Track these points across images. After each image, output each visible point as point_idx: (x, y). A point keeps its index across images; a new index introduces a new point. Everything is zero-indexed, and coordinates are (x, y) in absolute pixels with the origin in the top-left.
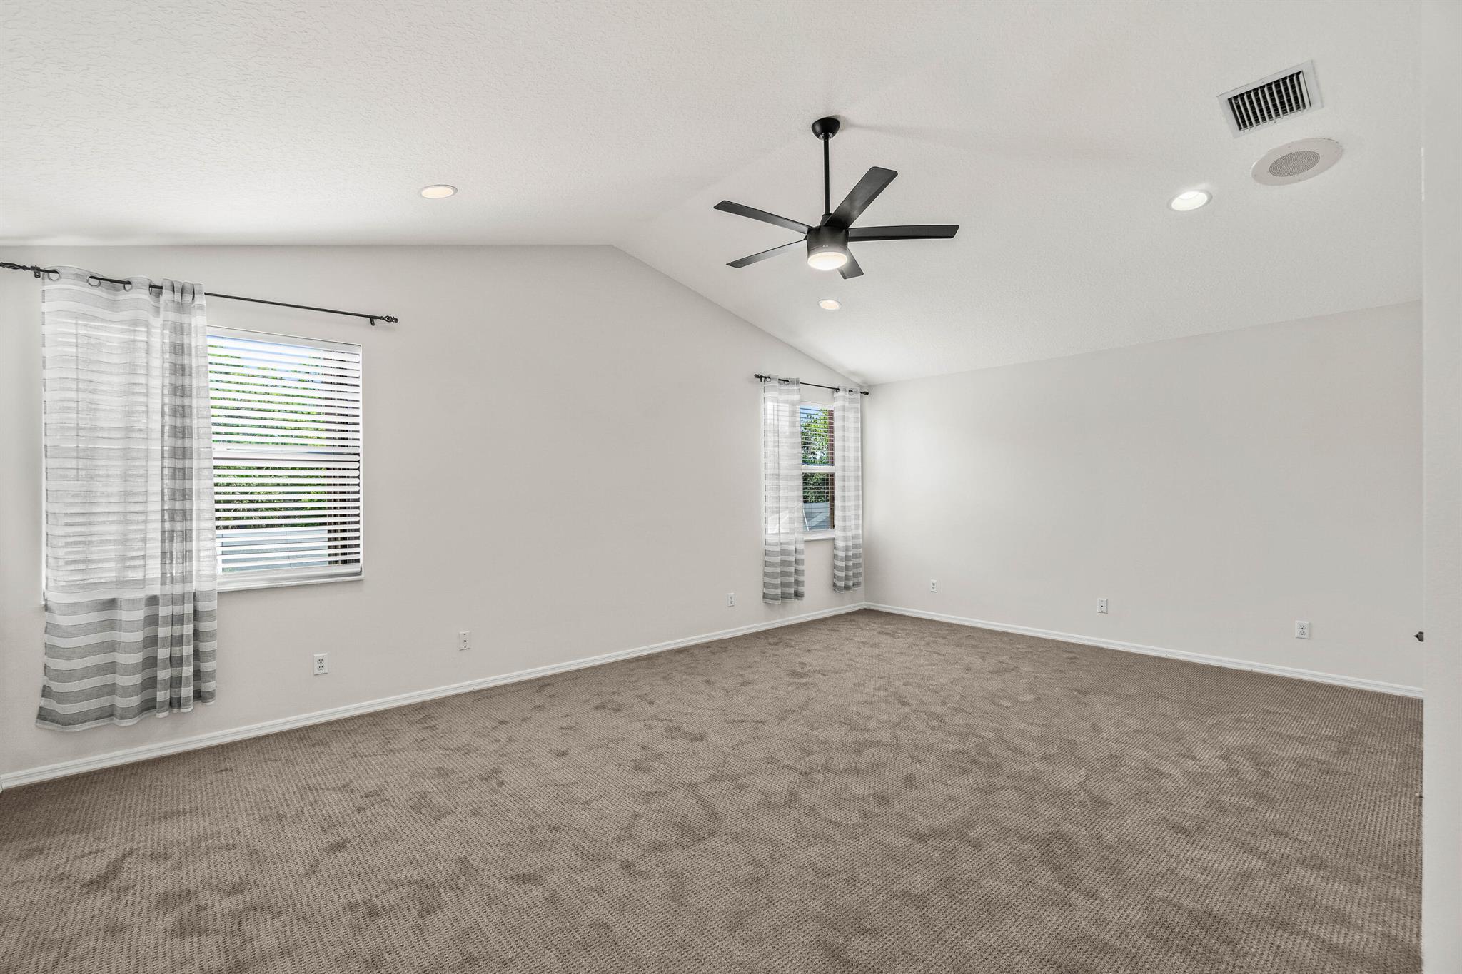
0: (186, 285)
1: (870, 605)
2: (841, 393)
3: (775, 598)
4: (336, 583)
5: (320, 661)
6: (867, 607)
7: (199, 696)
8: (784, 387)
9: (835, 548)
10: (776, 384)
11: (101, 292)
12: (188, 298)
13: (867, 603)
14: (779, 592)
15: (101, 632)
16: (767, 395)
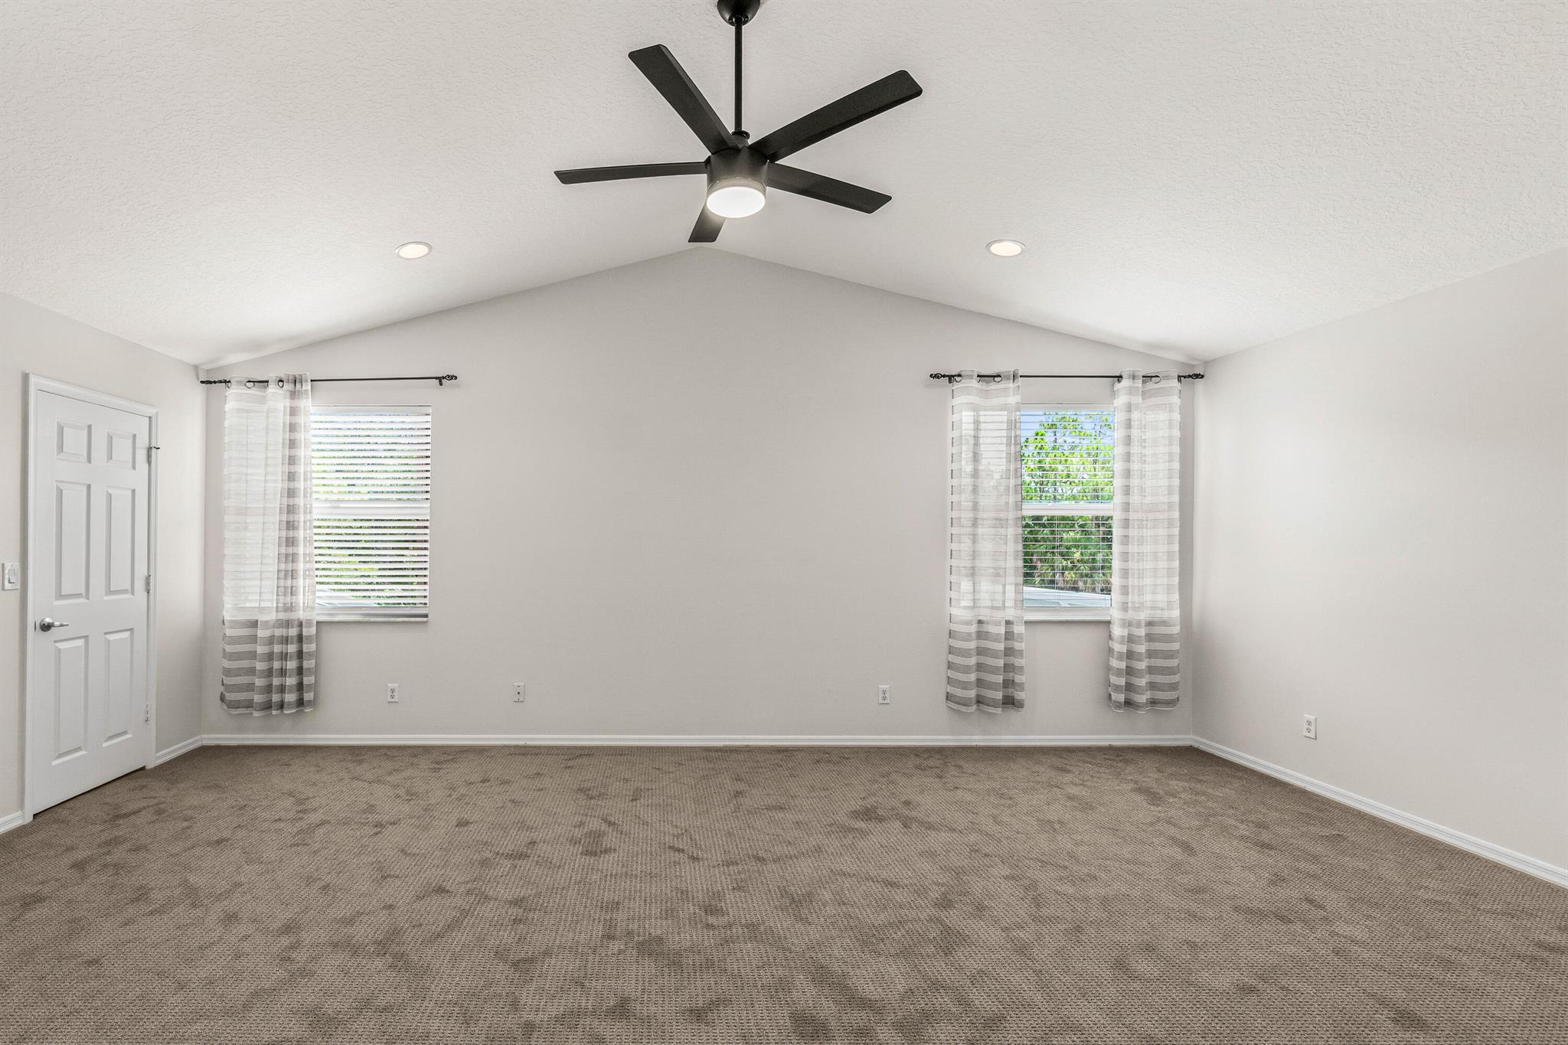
0: (297, 376)
1: (1201, 743)
2: (1125, 383)
3: (965, 703)
4: (403, 622)
5: (393, 691)
6: (1196, 745)
7: (300, 703)
8: (993, 386)
9: (1110, 637)
10: (974, 383)
11: (255, 391)
12: (298, 385)
13: (1194, 737)
14: (972, 694)
15: (250, 643)
16: (957, 401)
